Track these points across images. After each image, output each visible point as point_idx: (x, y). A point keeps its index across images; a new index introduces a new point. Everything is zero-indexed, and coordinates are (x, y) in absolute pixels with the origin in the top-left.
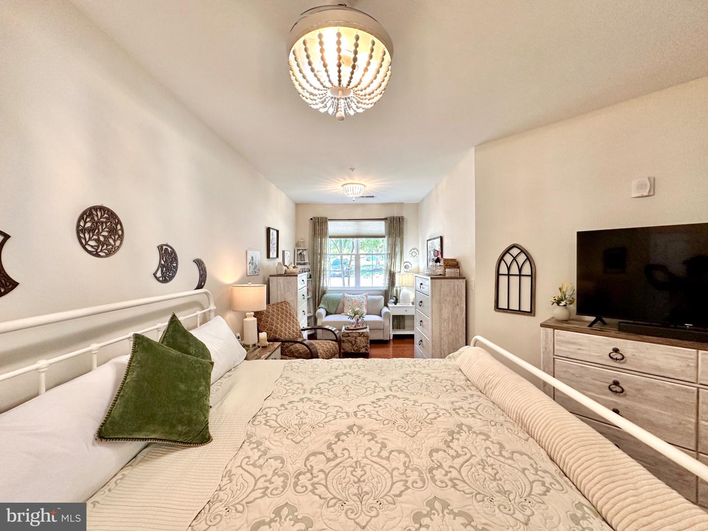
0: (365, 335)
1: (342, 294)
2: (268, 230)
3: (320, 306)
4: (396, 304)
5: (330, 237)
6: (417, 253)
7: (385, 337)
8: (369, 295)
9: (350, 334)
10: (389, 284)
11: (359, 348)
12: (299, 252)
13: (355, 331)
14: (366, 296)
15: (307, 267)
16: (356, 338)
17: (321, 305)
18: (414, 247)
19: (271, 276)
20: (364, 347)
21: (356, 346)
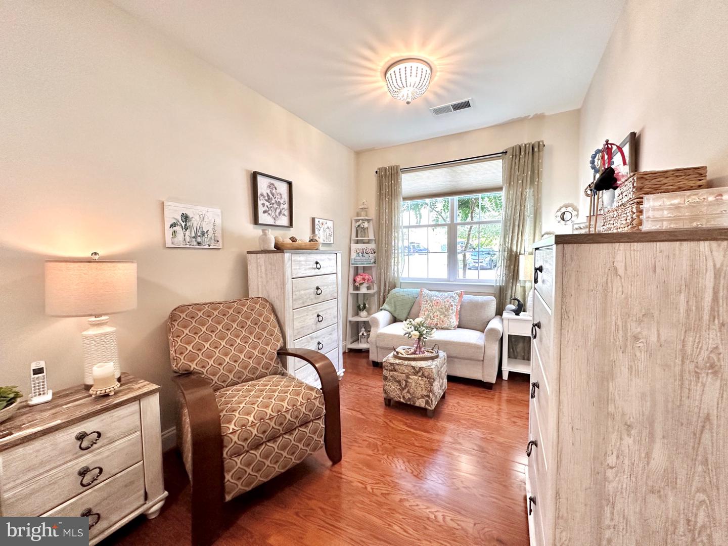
0: (426, 374)
1: (419, 290)
2: (254, 176)
3: (383, 307)
4: (517, 314)
5: (404, 199)
6: (574, 213)
7: (486, 377)
8: (466, 293)
9: (397, 367)
10: (507, 275)
11: (413, 397)
12: (358, 224)
13: (406, 363)
14: (460, 296)
15: (372, 246)
16: (408, 377)
17: (385, 306)
18: (566, 202)
19: (249, 252)
20: (422, 397)
21: (408, 392)
